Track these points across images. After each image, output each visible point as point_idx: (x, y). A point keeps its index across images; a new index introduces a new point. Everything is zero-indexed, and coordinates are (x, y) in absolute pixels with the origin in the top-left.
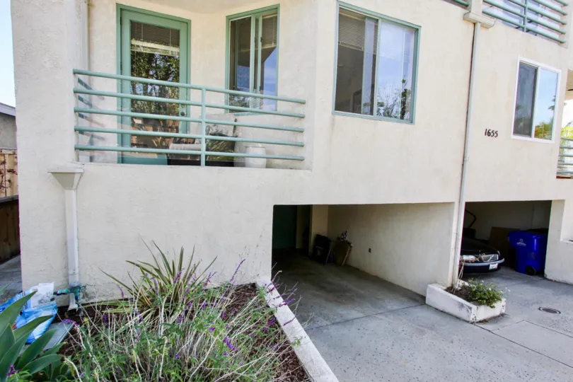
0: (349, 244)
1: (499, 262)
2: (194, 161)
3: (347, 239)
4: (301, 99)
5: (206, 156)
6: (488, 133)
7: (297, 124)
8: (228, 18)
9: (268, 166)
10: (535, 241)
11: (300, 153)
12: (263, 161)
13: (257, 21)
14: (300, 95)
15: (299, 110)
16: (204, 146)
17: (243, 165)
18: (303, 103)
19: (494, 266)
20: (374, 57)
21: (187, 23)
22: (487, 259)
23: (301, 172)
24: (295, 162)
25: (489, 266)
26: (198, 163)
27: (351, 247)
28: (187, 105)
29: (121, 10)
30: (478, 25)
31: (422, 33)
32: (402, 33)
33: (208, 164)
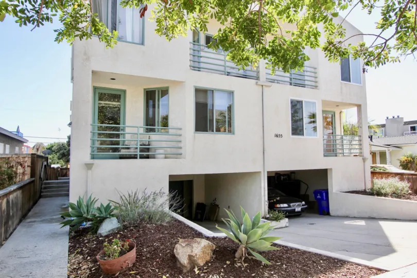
0: (218, 206)
1: (302, 207)
2: (135, 157)
3: (217, 203)
4: (180, 127)
5: (140, 155)
6: (277, 136)
7: (179, 138)
8: (145, 89)
9: (166, 158)
10: (324, 194)
11: (180, 151)
12: (164, 156)
13: (159, 91)
14: (179, 126)
15: (179, 132)
16: (138, 150)
17: (154, 158)
18: (181, 129)
19: (298, 209)
20: (213, 105)
21: (125, 91)
22: (294, 206)
23: (180, 160)
24: (178, 155)
25: (295, 209)
26: (136, 158)
27: (219, 207)
28: (124, 134)
29: (95, 88)
30: (264, 87)
31: (236, 94)
32: (226, 95)
33: (141, 158)
